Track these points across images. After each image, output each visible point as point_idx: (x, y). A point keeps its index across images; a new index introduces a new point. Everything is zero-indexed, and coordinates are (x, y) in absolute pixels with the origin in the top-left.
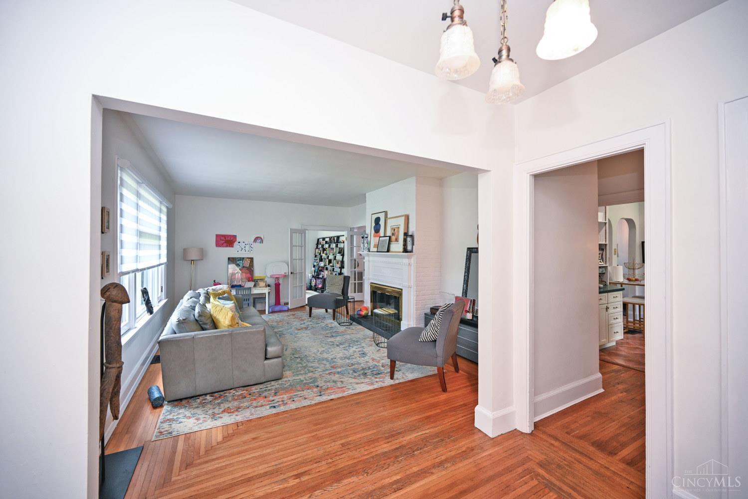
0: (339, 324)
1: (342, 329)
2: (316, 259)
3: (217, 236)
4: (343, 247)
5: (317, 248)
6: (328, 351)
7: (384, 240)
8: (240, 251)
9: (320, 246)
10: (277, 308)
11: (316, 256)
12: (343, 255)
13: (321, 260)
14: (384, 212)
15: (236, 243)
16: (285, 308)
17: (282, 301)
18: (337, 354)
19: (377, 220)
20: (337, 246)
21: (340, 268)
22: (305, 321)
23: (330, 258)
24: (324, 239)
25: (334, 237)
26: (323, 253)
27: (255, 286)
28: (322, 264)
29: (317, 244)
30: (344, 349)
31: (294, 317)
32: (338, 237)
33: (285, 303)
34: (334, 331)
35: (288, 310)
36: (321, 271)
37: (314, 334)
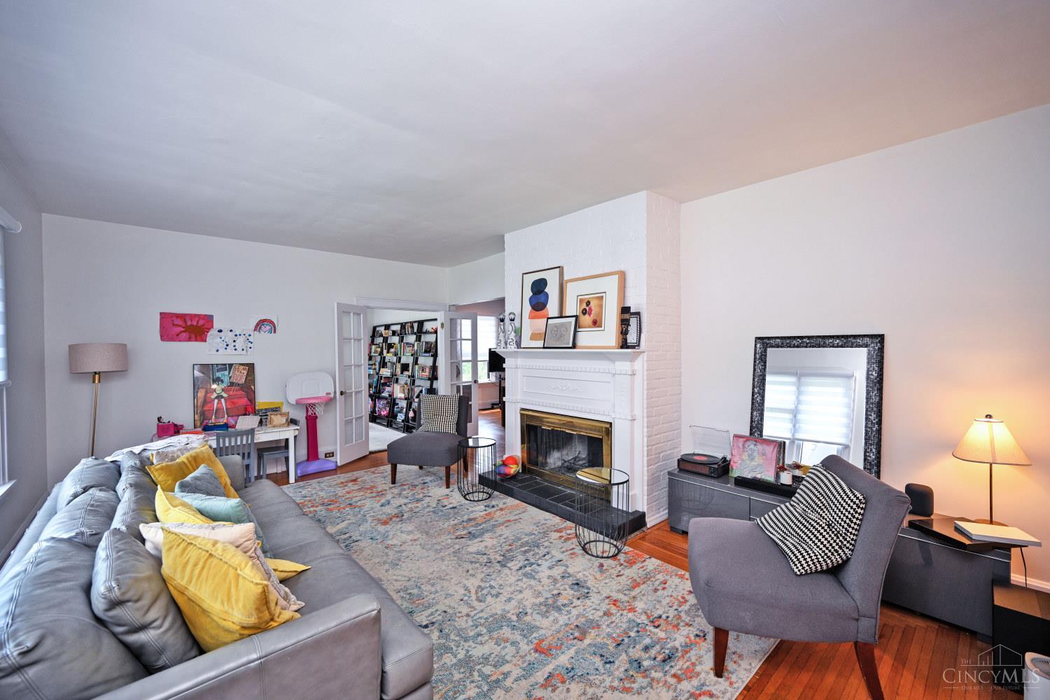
0: (465, 497)
1: (479, 510)
2: (371, 362)
3: (164, 317)
4: (434, 340)
5: (372, 343)
6: (491, 587)
7: (562, 324)
8: (221, 351)
9: (380, 340)
10: (314, 467)
11: (370, 358)
12: (435, 356)
13: (383, 364)
14: (559, 267)
15: (213, 332)
16: (331, 466)
17: (322, 449)
18: (520, 596)
19: (539, 287)
20: (419, 339)
21: (429, 379)
22: (389, 497)
23: (402, 361)
24: (387, 327)
25: (412, 323)
26: (388, 352)
27: (261, 423)
28: (386, 372)
29: (373, 337)
30: (525, 575)
31: (356, 487)
32: (421, 323)
33: (326, 454)
34: (466, 518)
35: (337, 470)
36: (385, 384)
37: (427, 533)
